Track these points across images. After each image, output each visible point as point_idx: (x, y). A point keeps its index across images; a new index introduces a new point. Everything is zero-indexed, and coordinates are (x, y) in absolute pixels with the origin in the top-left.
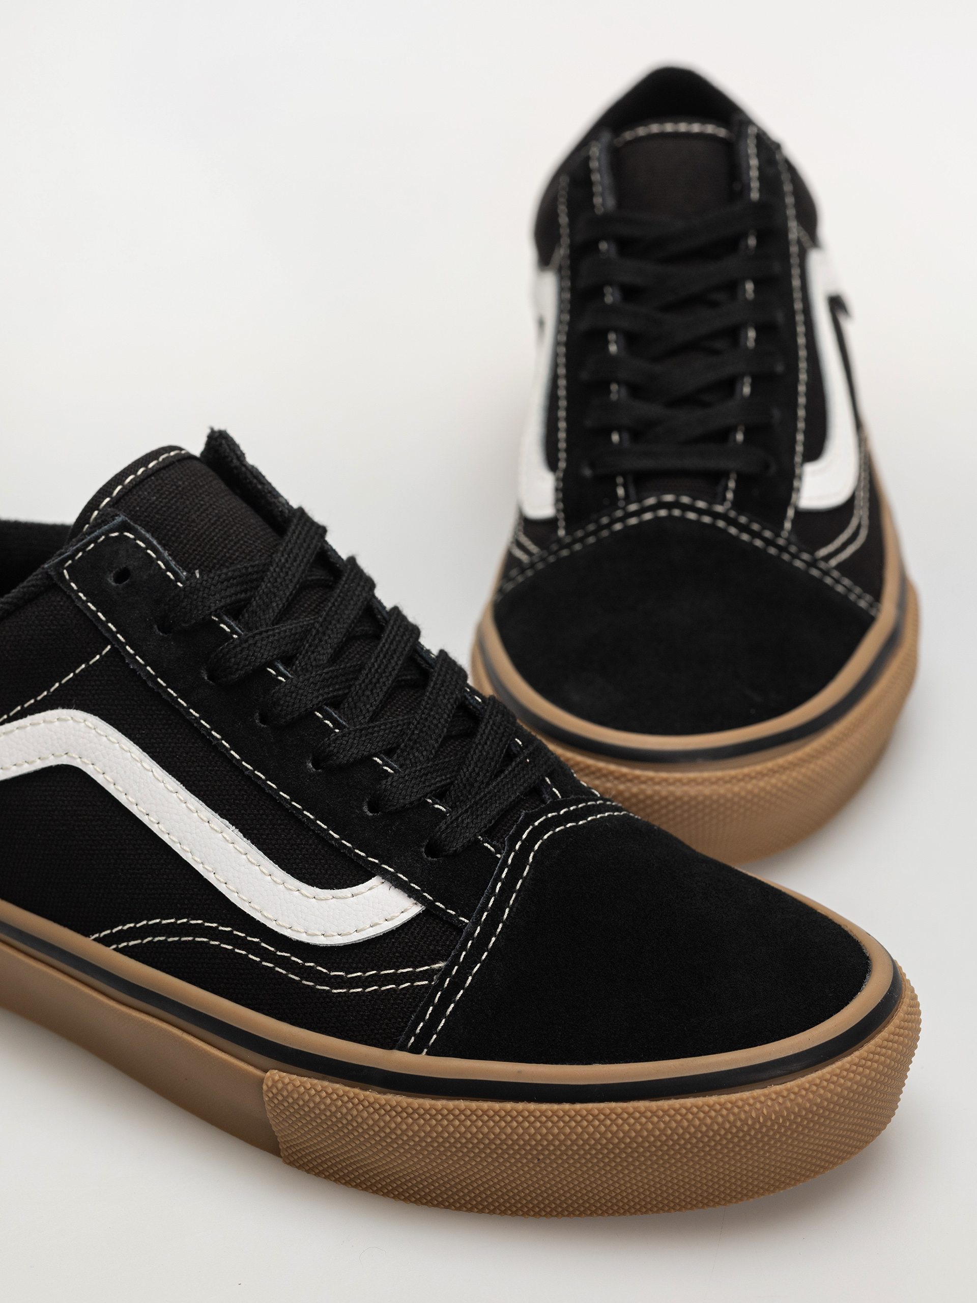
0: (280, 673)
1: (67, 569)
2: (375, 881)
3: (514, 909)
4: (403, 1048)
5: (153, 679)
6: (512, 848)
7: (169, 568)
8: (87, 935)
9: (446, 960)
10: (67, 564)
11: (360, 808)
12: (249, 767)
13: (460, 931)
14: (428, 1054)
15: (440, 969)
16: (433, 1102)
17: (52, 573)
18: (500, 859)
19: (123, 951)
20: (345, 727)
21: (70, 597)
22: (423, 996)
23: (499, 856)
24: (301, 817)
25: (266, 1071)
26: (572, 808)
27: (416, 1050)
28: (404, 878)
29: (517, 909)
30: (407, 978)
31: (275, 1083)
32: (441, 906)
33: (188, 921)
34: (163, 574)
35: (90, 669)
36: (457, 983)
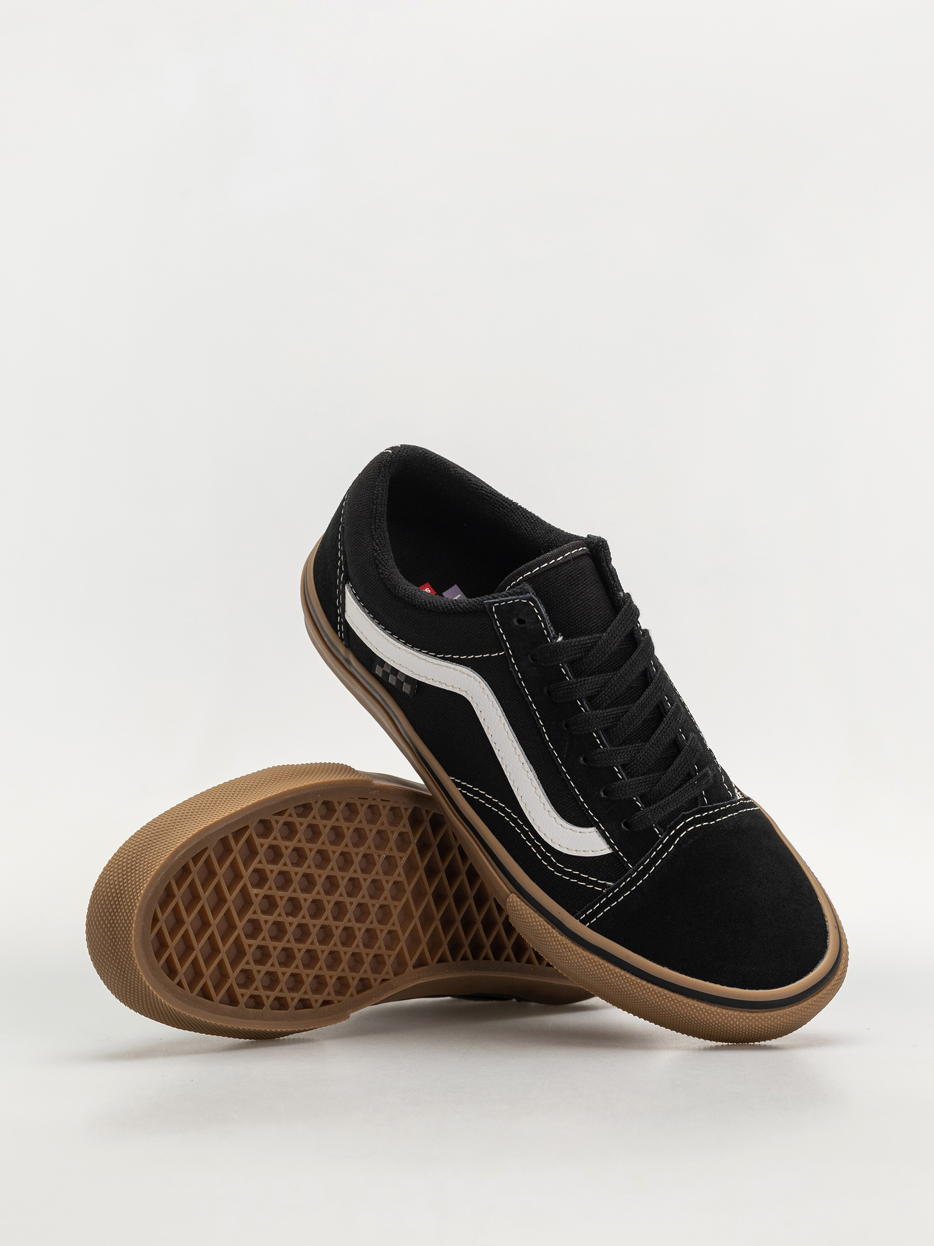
0: (583, 705)
1: (495, 606)
2: (593, 829)
3: (657, 869)
4: (577, 918)
5: (520, 680)
6: (668, 834)
7: (546, 628)
8: (450, 775)
9: (614, 883)
10: (496, 605)
11: (599, 792)
12: (552, 747)
13: (627, 871)
14: (588, 926)
15: (609, 886)
16: (583, 951)
17: (487, 607)
18: (660, 838)
19: (464, 795)
20: (606, 747)
21: (492, 621)
22: (598, 895)
23: (660, 836)
24: (568, 783)
25: (512, 893)
26: (710, 812)
27: (584, 922)
28: (608, 835)
29: (659, 869)
30: (592, 883)
31: (513, 902)
32: (621, 854)
33: (498, 802)
34: (542, 629)
35: (491, 658)
36: (615, 897)
